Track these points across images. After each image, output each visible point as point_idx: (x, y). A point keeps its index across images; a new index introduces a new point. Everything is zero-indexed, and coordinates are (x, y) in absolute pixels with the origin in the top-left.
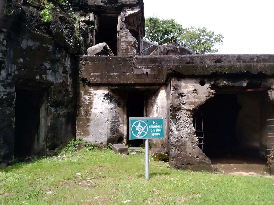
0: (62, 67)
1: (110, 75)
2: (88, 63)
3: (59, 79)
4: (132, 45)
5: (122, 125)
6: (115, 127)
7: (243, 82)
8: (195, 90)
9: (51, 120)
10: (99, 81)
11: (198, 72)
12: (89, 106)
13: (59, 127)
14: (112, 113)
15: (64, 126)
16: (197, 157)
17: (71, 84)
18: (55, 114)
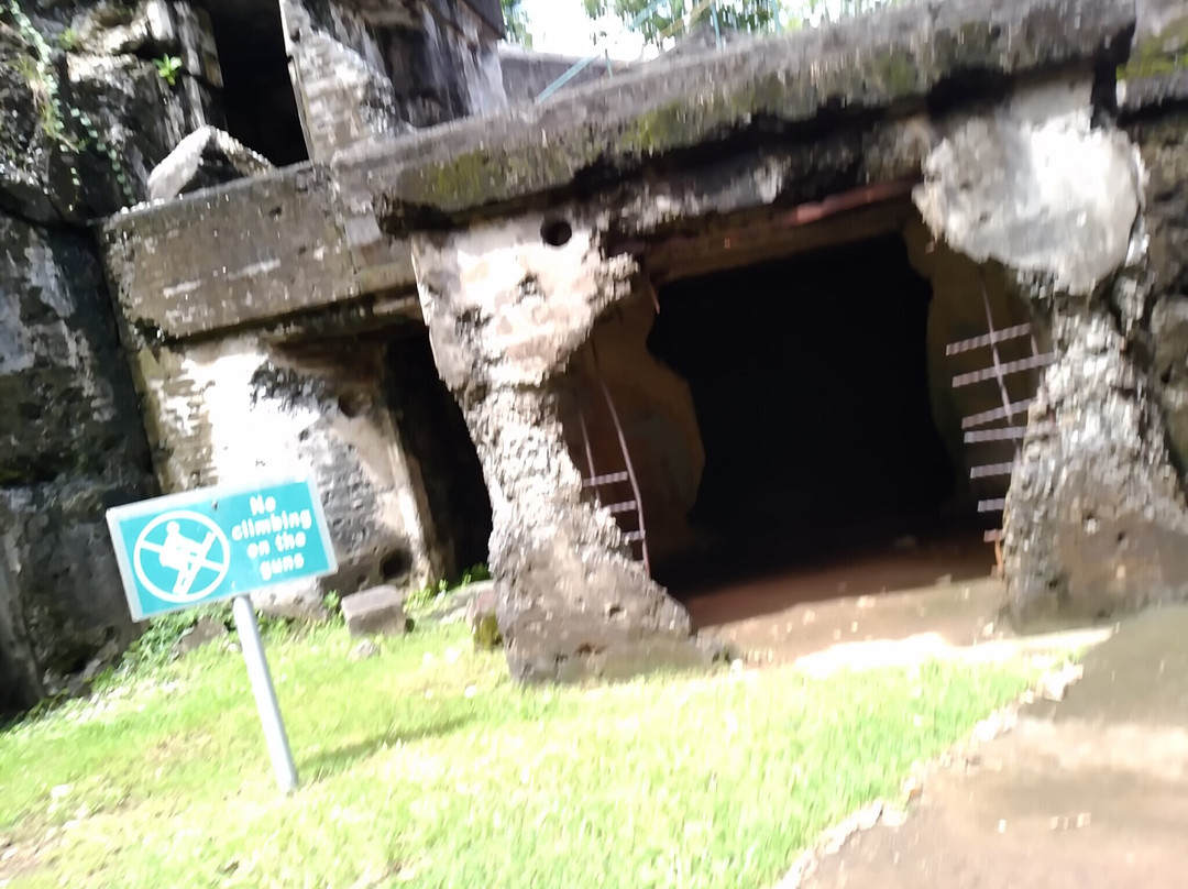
0: (11, 297)
1: (243, 279)
2: (140, 246)
3: (12, 354)
4: (364, 102)
5: (387, 498)
6: (352, 516)
7: (759, 175)
8: (529, 279)
9: (19, 545)
10: (205, 319)
11: (512, 179)
12: (200, 441)
13: (74, 567)
14: (315, 452)
15: (103, 558)
16: (615, 610)
17: (87, 363)
18: (32, 515)
